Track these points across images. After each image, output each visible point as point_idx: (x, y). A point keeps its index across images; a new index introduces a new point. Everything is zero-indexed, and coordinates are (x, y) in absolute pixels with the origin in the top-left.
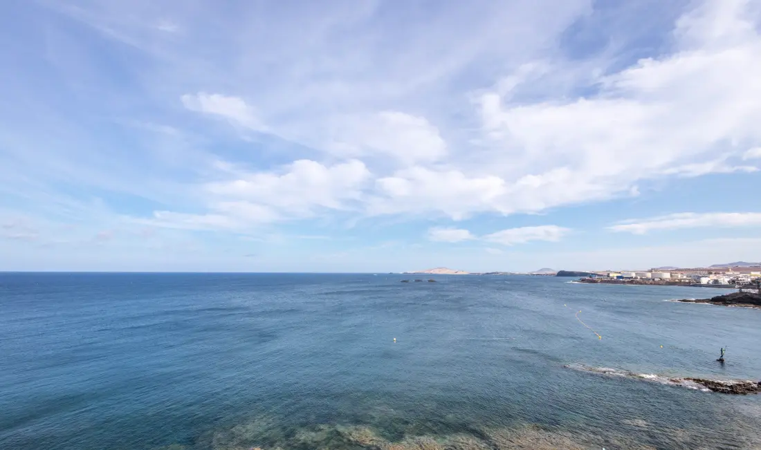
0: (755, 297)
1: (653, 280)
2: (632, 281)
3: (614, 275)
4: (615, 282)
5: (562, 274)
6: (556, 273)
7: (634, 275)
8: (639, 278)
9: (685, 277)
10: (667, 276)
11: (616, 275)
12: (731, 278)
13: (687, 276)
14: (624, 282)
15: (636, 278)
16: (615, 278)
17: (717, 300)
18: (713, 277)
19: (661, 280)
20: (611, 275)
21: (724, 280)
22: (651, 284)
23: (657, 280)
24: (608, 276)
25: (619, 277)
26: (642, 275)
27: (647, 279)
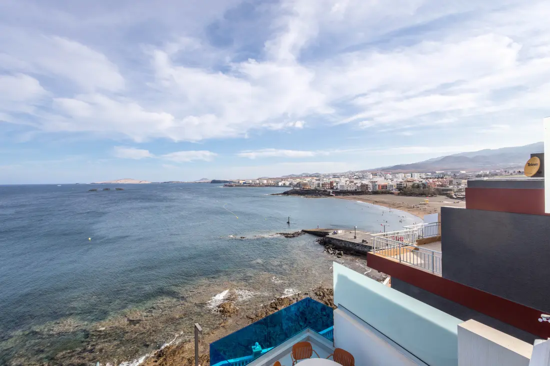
2: (250, 185)
4: (242, 186)
6: (211, 181)
7: (251, 182)
8: (253, 183)
9: (272, 182)
10: (265, 182)
11: (242, 182)
12: (290, 182)
14: (246, 186)
16: (242, 184)
17: (286, 193)
18: (283, 182)
19: (263, 184)
20: (240, 182)
21: (287, 183)
22: (259, 186)
23: (261, 184)
24: (239, 182)
25: (244, 183)
26: (254, 181)
27: (257, 184)
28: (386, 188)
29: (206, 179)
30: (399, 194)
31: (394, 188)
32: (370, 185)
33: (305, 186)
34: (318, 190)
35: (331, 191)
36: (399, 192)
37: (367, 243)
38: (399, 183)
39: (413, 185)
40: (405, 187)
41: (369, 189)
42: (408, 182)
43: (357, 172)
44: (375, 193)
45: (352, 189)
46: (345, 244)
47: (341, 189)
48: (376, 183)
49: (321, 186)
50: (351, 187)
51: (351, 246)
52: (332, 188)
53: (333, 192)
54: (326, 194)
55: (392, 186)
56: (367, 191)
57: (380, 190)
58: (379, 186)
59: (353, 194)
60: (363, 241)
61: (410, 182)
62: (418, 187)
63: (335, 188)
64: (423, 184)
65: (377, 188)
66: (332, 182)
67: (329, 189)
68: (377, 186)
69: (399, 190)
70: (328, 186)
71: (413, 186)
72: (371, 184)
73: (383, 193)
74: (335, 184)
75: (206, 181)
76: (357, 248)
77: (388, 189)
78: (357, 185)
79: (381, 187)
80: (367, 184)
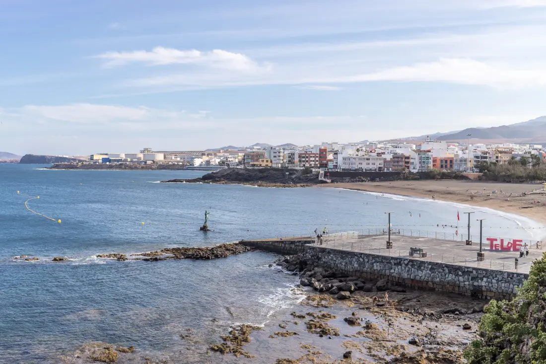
0: (241, 172)
1: (146, 163)
2: (121, 165)
3: (98, 158)
4: (100, 167)
5: (29, 159)
6: (19, 159)
7: (123, 156)
8: (129, 160)
9: (179, 159)
10: (160, 157)
11: (101, 157)
12: (222, 158)
13: (181, 158)
14: (111, 167)
15: (126, 160)
16: (100, 161)
17: (205, 179)
18: (205, 158)
19: (154, 162)
20: (95, 158)
21: (215, 161)
22: (143, 168)
23: (149, 162)
24: (92, 157)
25: (104, 160)
26: (134, 156)
27: (139, 162)
28: (451, 166)
29: (8, 154)
30: (480, 179)
31: (469, 165)
32: (415, 159)
33: (257, 160)
34: (288, 170)
35: (322, 171)
36: (481, 174)
37: (424, 255)
38: (479, 154)
39: (513, 158)
40: (495, 164)
41: (411, 167)
42: (501, 152)
43: (380, 142)
44: (426, 176)
45: (371, 167)
46: (361, 264)
47: (347, 167)
48: (429, 153)
49: (297, 159)
50: (371, 162)
51: (377, 267)
52: (324, 165)
53: (326, 175)
54: (307, 178)
55: (465, 160)
56: (407, 171)
57: (437, 169)
58: (434, 161)
59: (373, 180)
60: (413, 251)
61: (505, 152)
62: (524, 162)
63: (330, 165)
64: (533, 157)
65: (431, 165)
66: (325, 150)
67: (316, 167)
68: (431, 161)
69: (480, 172)
70: (313, 162)
71: (512, 162)
72: (416, 156)
73: (444, 176)
74: (330, 157)
75: (8, 159)
76: (395, 271)
77: (455, 168)
78: (383, 156)
79: (438, 163)
80: (407, 155)
